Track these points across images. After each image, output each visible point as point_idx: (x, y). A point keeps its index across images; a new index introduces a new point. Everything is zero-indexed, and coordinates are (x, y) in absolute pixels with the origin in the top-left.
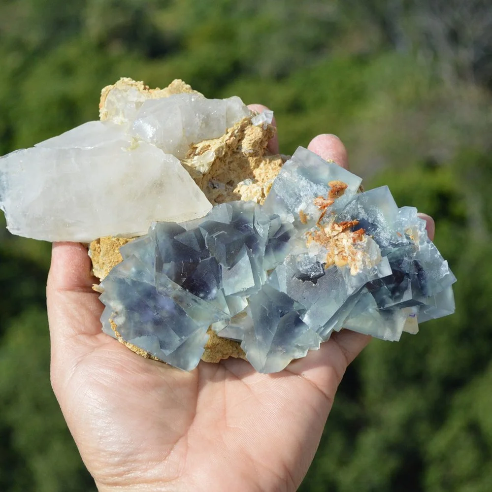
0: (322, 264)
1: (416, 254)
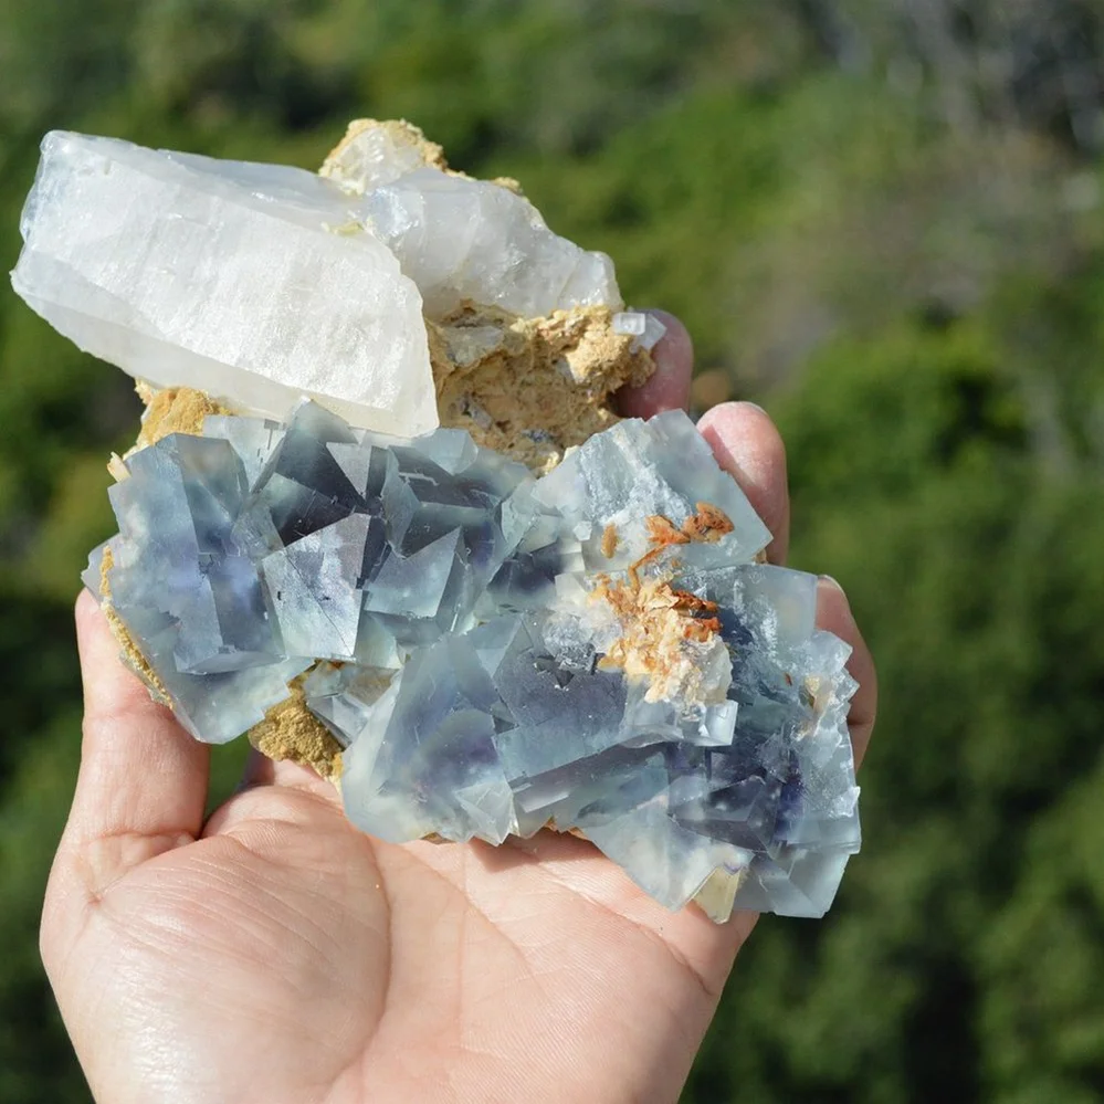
0: (597, 655)
1: (803, 740)
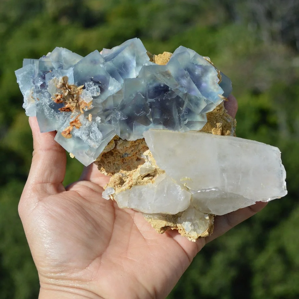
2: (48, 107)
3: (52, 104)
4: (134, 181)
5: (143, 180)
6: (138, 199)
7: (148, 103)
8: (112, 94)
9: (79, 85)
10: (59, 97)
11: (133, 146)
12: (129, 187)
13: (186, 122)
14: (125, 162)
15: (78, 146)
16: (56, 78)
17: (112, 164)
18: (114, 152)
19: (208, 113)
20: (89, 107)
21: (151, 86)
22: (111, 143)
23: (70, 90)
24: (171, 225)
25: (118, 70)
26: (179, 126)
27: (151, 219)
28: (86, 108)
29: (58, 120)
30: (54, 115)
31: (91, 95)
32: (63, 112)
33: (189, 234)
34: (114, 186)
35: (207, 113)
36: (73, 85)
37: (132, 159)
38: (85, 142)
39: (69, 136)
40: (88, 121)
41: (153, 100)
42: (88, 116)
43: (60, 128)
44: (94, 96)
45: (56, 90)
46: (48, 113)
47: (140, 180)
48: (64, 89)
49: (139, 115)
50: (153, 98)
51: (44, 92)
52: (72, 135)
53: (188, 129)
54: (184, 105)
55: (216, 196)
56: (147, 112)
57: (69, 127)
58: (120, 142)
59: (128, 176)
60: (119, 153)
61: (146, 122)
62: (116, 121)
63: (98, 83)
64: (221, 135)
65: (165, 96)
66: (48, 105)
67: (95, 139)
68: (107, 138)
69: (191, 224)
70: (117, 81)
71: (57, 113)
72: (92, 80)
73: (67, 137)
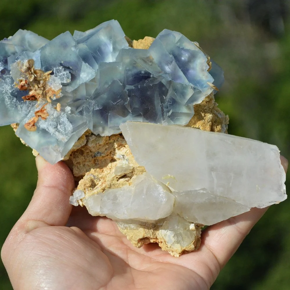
2: (10, 95)
3: (14, 92)
4: (108, 183)
5: (118, 182)
6: (112, 203)
7: (126, 91)
8: (85, 81)
9: (47, 70)
10: (23, 82)
11: (107, 144)
12: (102, 189)
13: (170, 113)
14: (97, 164)
15: (43, 141)
16: (20, 61)
17: (82, 165)
18: (84, 150)
19: (196, 105)
20: (57, 95)
21: (130, 73)
22: (82, 138)
23: (35, 75)
24: (150, 236)
25: (92, 53)
26: (162, 118)
27: (127, 229)
28: (54, 97)
29: (20, 111)
30: (16, 104)
31: (60, 82)
32: (27, 101)
33: (172, 247)
34: (84, 189)
35: (194, 105)
36: (40, 70)
37: (105, 160)
38: (52, 135)
39: (33, 128)
40: (57, 111)
41: (132, 87)
42: (56, 105)
43: (23, 120)
44: (64, 83)
45: (21, 74)
46: (9, 103)
47: (115, 182)
48: (30, 74)
49: (115, 103)
50: (132, 85)
51: (6, 78)
52: (37, 126)
53: (172, 122)
54: (168, 94)
55: (204, 200)
56: (125, 100)
57: (34, 117)
58: (93, 138)
59: (100, 179)
60: (91, 152)
61: (124, 112)
62: (88, 111)
63: (68, 68)
64: (211, 131)
65: (146, 82)
66: (9, 93)
67: (63, 132)
68: (78, 130)
69: (174, 235)
70: (91, 66)
71: (20, 102)
72: (61, 64)
73: (31, 130)
